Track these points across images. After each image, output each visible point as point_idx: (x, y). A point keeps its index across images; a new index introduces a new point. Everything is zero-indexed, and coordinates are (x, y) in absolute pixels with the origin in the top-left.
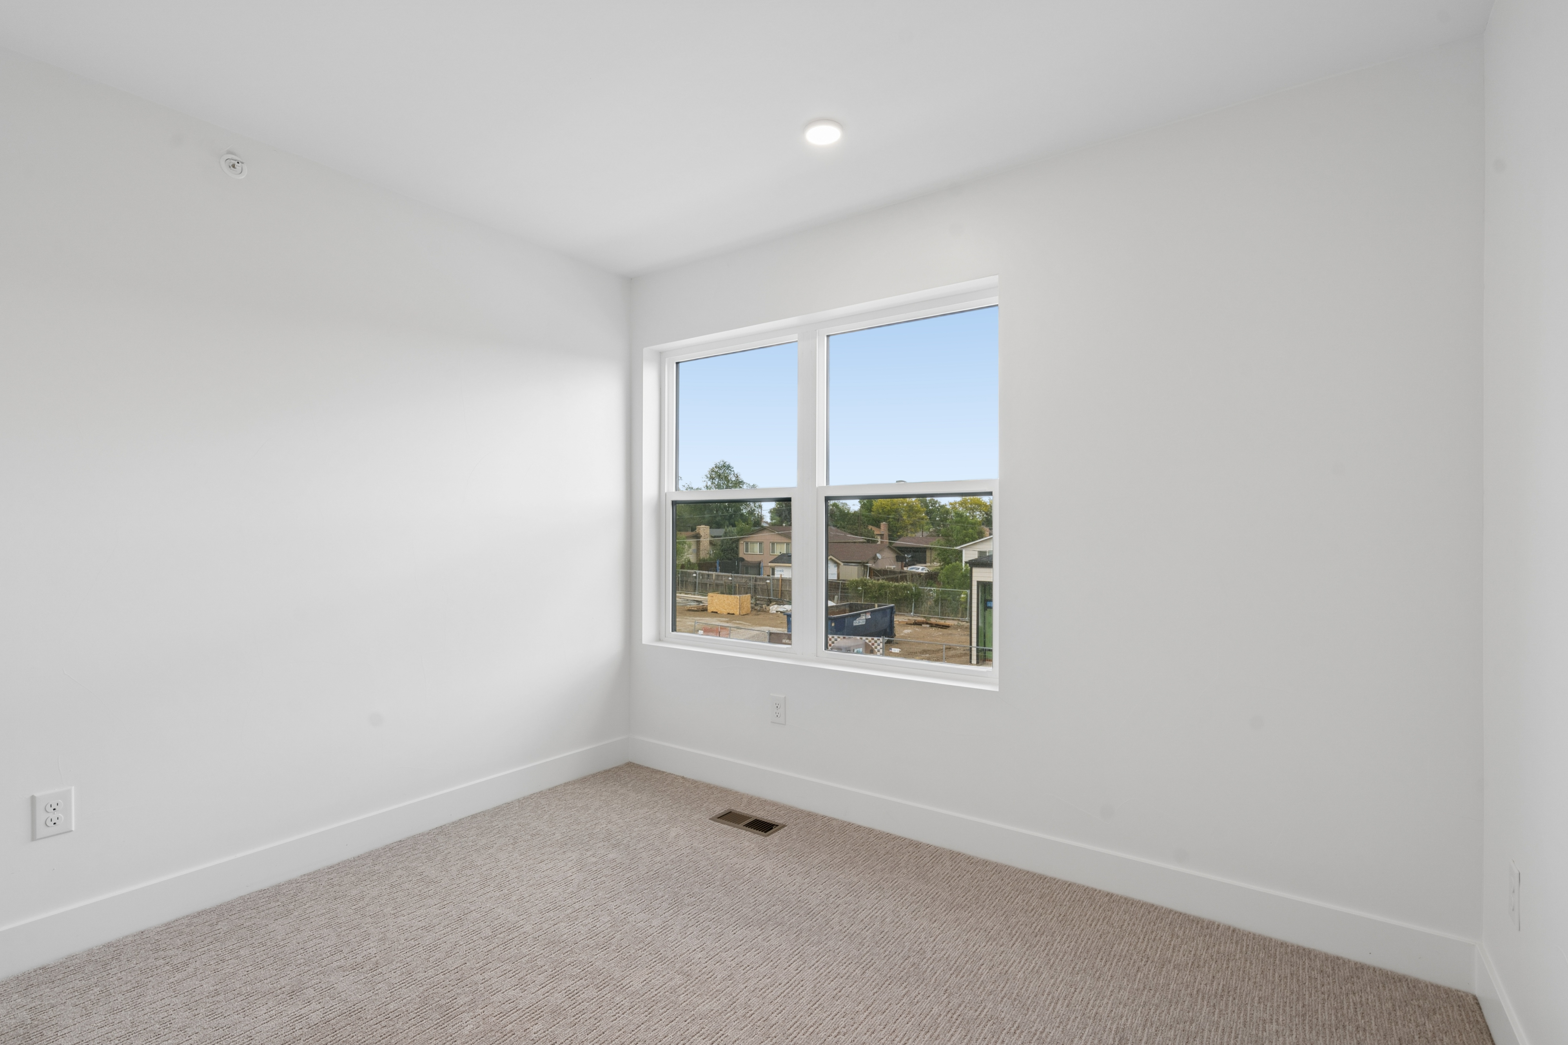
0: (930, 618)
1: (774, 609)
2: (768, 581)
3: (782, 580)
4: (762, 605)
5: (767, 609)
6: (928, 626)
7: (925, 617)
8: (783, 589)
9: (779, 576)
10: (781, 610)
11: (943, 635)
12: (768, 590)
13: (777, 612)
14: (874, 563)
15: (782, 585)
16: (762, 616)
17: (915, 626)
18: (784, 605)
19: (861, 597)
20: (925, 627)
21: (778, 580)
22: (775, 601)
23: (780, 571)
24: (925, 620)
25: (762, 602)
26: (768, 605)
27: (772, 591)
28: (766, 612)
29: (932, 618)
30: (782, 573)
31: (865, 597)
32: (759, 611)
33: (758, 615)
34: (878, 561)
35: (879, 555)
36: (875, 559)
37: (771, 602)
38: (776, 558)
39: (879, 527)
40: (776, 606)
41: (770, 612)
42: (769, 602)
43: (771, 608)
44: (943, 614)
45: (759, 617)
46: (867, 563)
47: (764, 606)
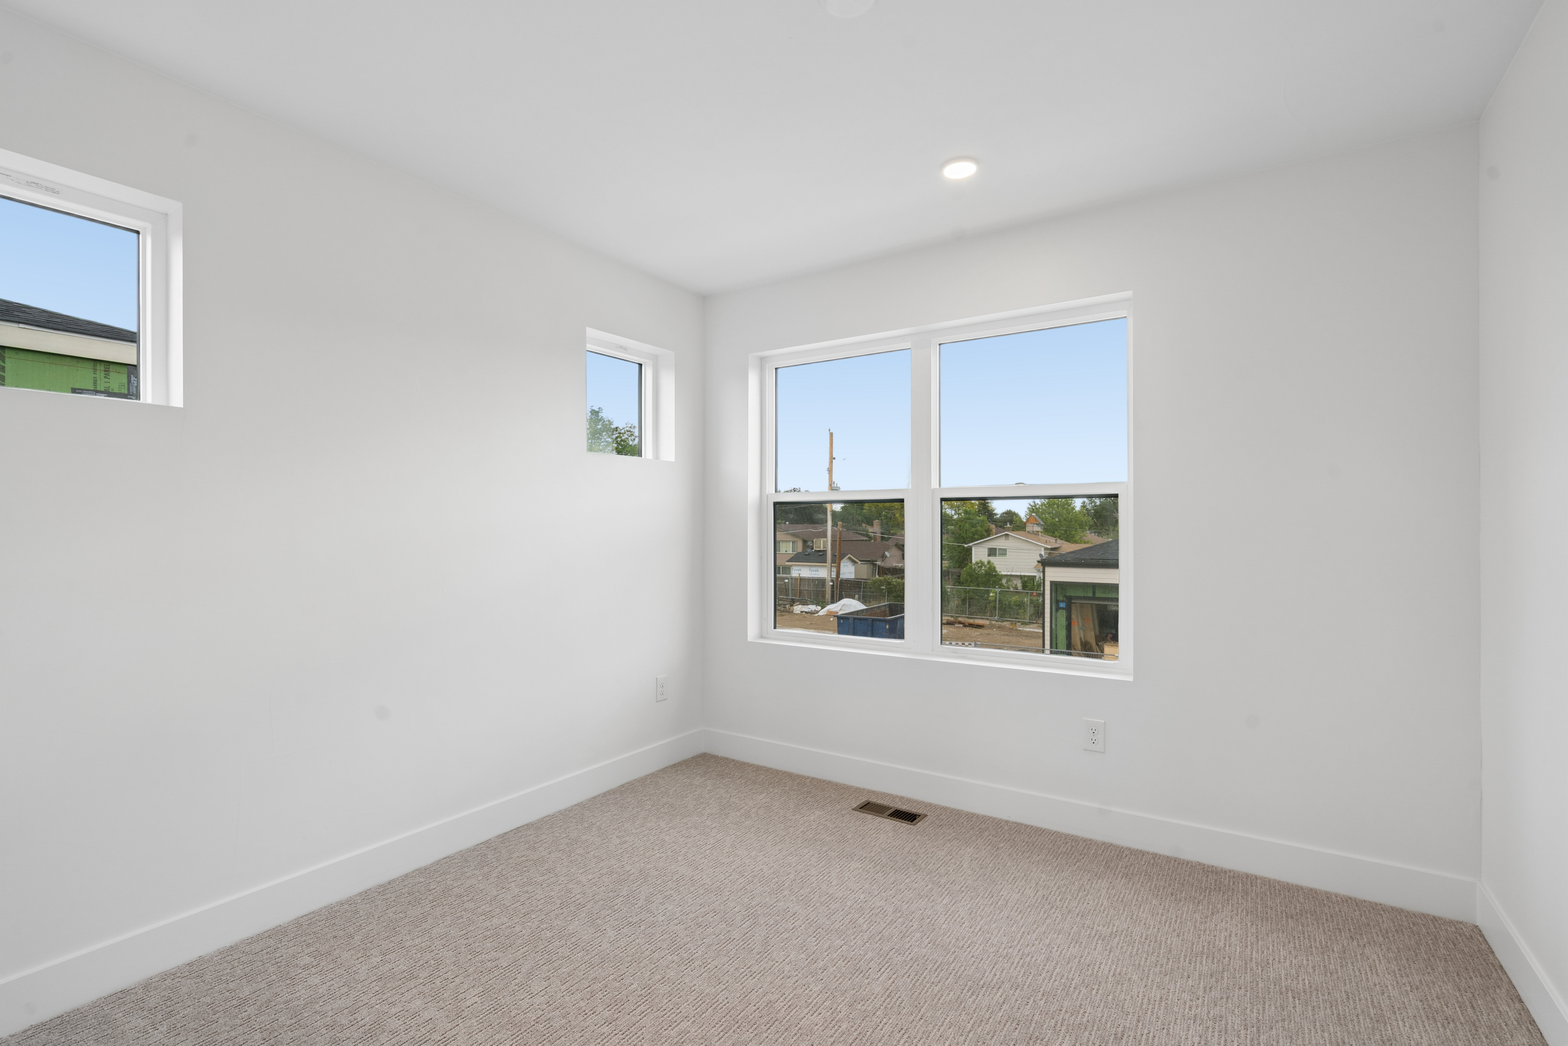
0: (958, 617)
1: (799, 609)
2: (787, 581)
3: (800, 579)
4: (785, 605)
5: (791, 609)
6: (961, 625)
7: (952, 616)
8: (802, 588)
9: (798, 575)
10: (806, 610)
11: (981, 634)
12: (787, 590)
13: (801, 612)
14: (883, 561)
15: (800, 584)
16: (787, 617)
17: (948, 626)
18: (808, 605)
19: (885, 596)
20: (959, 627)
21: (796, 579)
22: (798, 601)
23: (798, 570)
24: (952, 619)
25: (785, 603)
26: (792, 605)
27: (790, 591)
28: (789, 612)
29: (960, 617)
30: (800, 572)
31: (888, 596)
32: (783, 611)
33: (783, 615)
34: (887, 559)
35: (886, 553)
36: (884, 557)
37: (794, 603)
38: (792, 557)
39: (872, 525)
40: (800, 606)
41: (794, 612)
42: (793, 602)
43: (795, 608)
44: (970, 614)
45: (785, 617)
46: (876, 561)
47: (787, 606)
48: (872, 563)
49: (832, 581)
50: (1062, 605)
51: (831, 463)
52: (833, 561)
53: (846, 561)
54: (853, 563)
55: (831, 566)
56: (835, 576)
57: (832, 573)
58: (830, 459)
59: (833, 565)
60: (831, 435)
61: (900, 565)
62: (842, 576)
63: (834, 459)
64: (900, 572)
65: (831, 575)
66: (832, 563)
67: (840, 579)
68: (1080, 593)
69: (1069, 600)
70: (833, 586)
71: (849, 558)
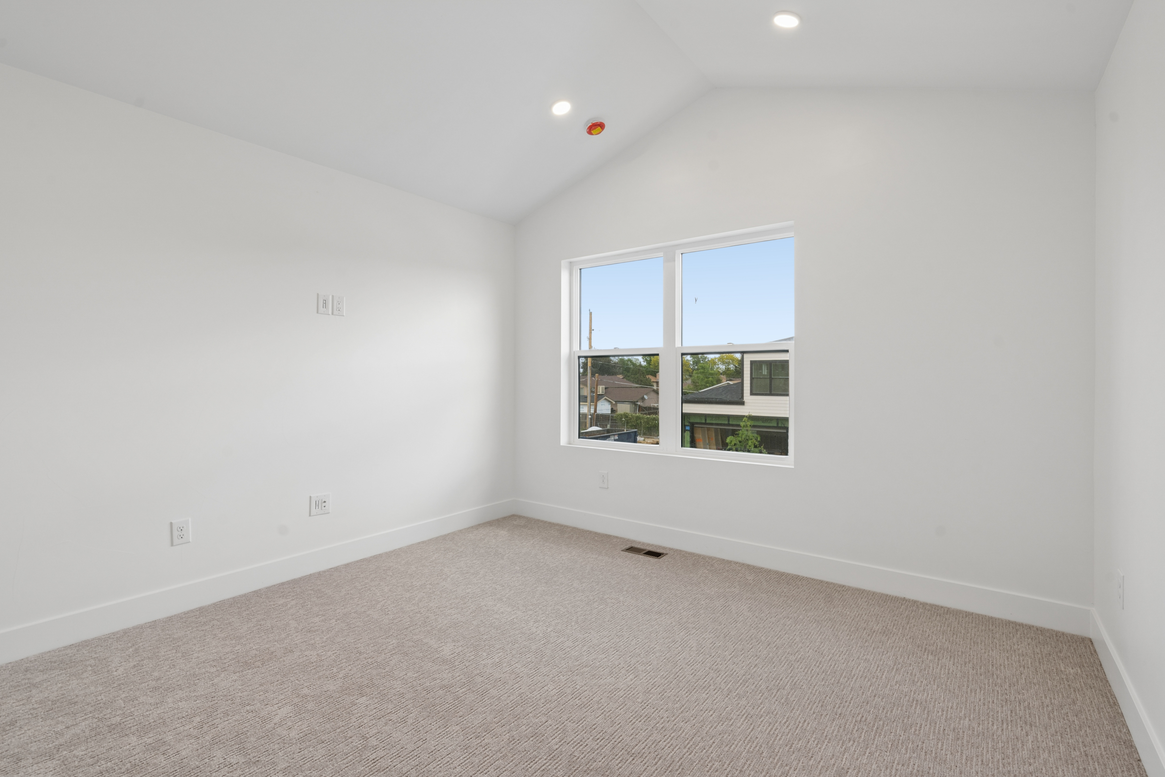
48: (634, 403)
49: (591, 415)
50: (688, 428)
51: (590, 333)
52: (592, 401)
53: (604, 401)
54: (609, 403)
55: (590, 405)
56: (593, 412)
57: (591, 410)
58: (590, 330)
59: (591, 404)
60: (591, 314)
61: (656, 405)
62: (598, 412)
63: (593, 330)
64: (655, 411)
65: (590, 411)
66: (591, 402)
67: (596, 414)
68: (698, 420)
69: (692, 425)
70: (591, 418)
71: (606, 399)
